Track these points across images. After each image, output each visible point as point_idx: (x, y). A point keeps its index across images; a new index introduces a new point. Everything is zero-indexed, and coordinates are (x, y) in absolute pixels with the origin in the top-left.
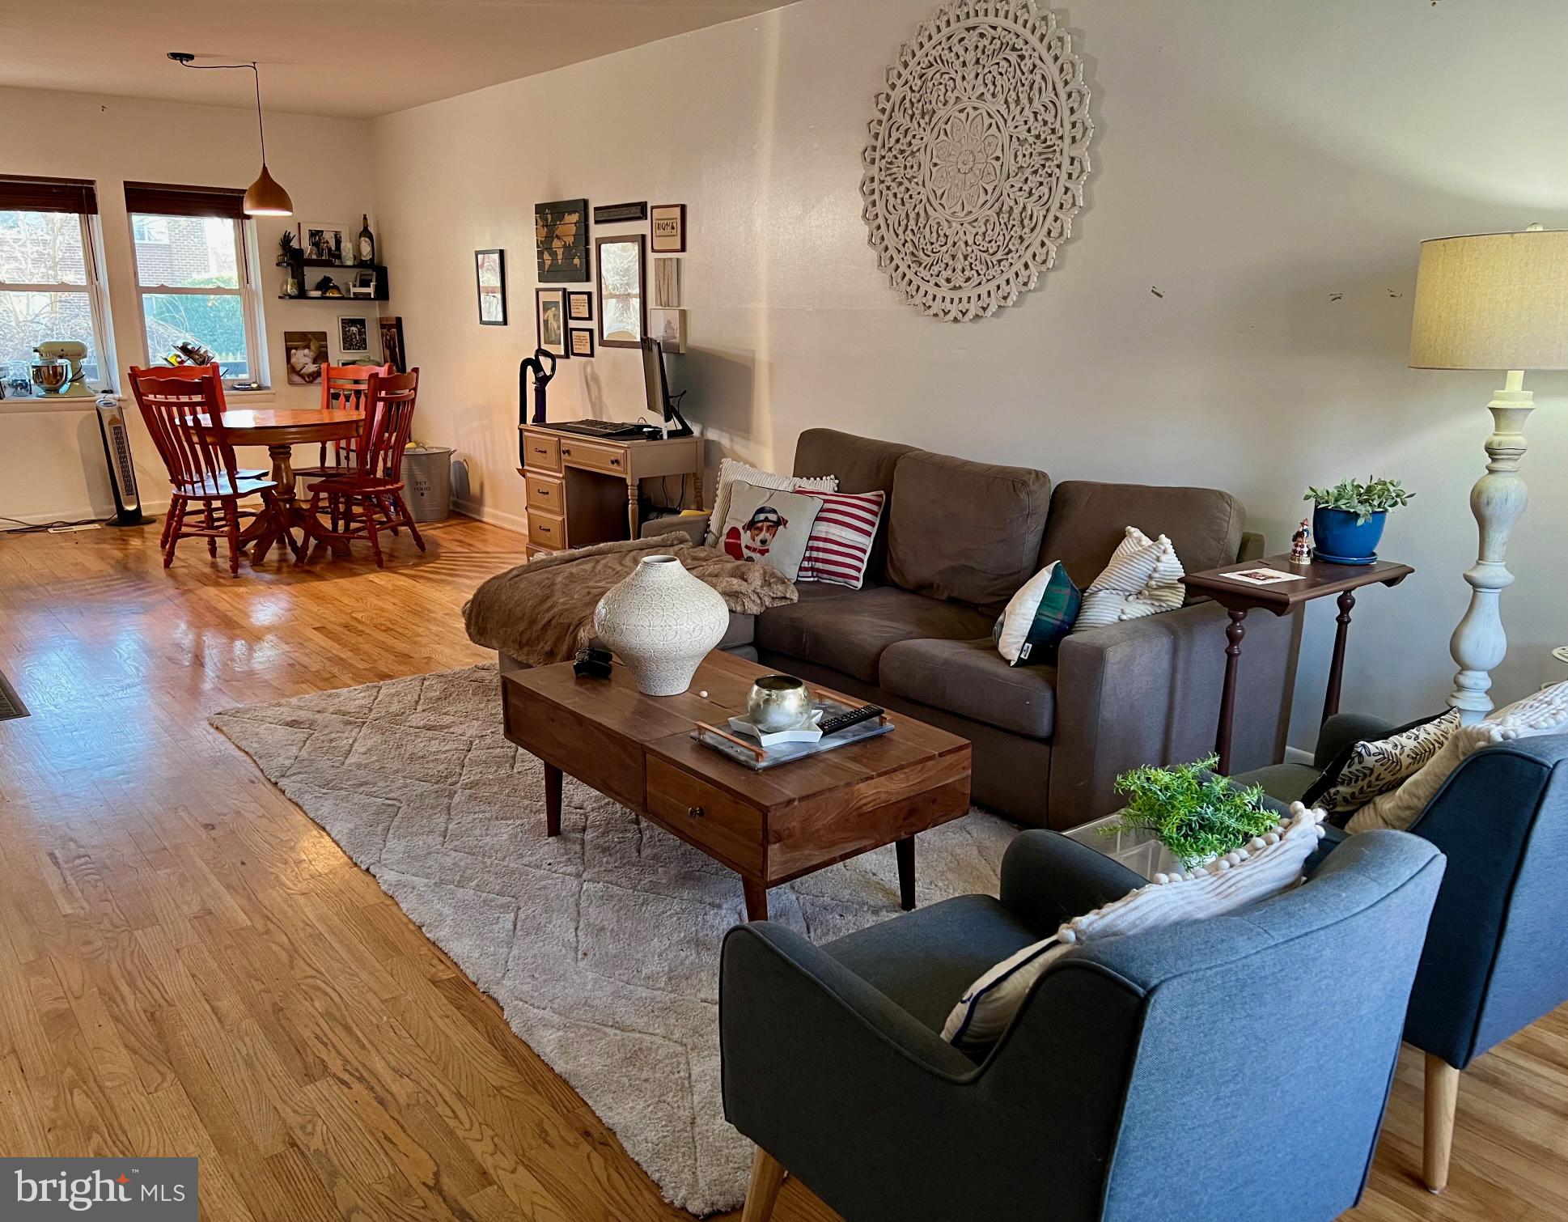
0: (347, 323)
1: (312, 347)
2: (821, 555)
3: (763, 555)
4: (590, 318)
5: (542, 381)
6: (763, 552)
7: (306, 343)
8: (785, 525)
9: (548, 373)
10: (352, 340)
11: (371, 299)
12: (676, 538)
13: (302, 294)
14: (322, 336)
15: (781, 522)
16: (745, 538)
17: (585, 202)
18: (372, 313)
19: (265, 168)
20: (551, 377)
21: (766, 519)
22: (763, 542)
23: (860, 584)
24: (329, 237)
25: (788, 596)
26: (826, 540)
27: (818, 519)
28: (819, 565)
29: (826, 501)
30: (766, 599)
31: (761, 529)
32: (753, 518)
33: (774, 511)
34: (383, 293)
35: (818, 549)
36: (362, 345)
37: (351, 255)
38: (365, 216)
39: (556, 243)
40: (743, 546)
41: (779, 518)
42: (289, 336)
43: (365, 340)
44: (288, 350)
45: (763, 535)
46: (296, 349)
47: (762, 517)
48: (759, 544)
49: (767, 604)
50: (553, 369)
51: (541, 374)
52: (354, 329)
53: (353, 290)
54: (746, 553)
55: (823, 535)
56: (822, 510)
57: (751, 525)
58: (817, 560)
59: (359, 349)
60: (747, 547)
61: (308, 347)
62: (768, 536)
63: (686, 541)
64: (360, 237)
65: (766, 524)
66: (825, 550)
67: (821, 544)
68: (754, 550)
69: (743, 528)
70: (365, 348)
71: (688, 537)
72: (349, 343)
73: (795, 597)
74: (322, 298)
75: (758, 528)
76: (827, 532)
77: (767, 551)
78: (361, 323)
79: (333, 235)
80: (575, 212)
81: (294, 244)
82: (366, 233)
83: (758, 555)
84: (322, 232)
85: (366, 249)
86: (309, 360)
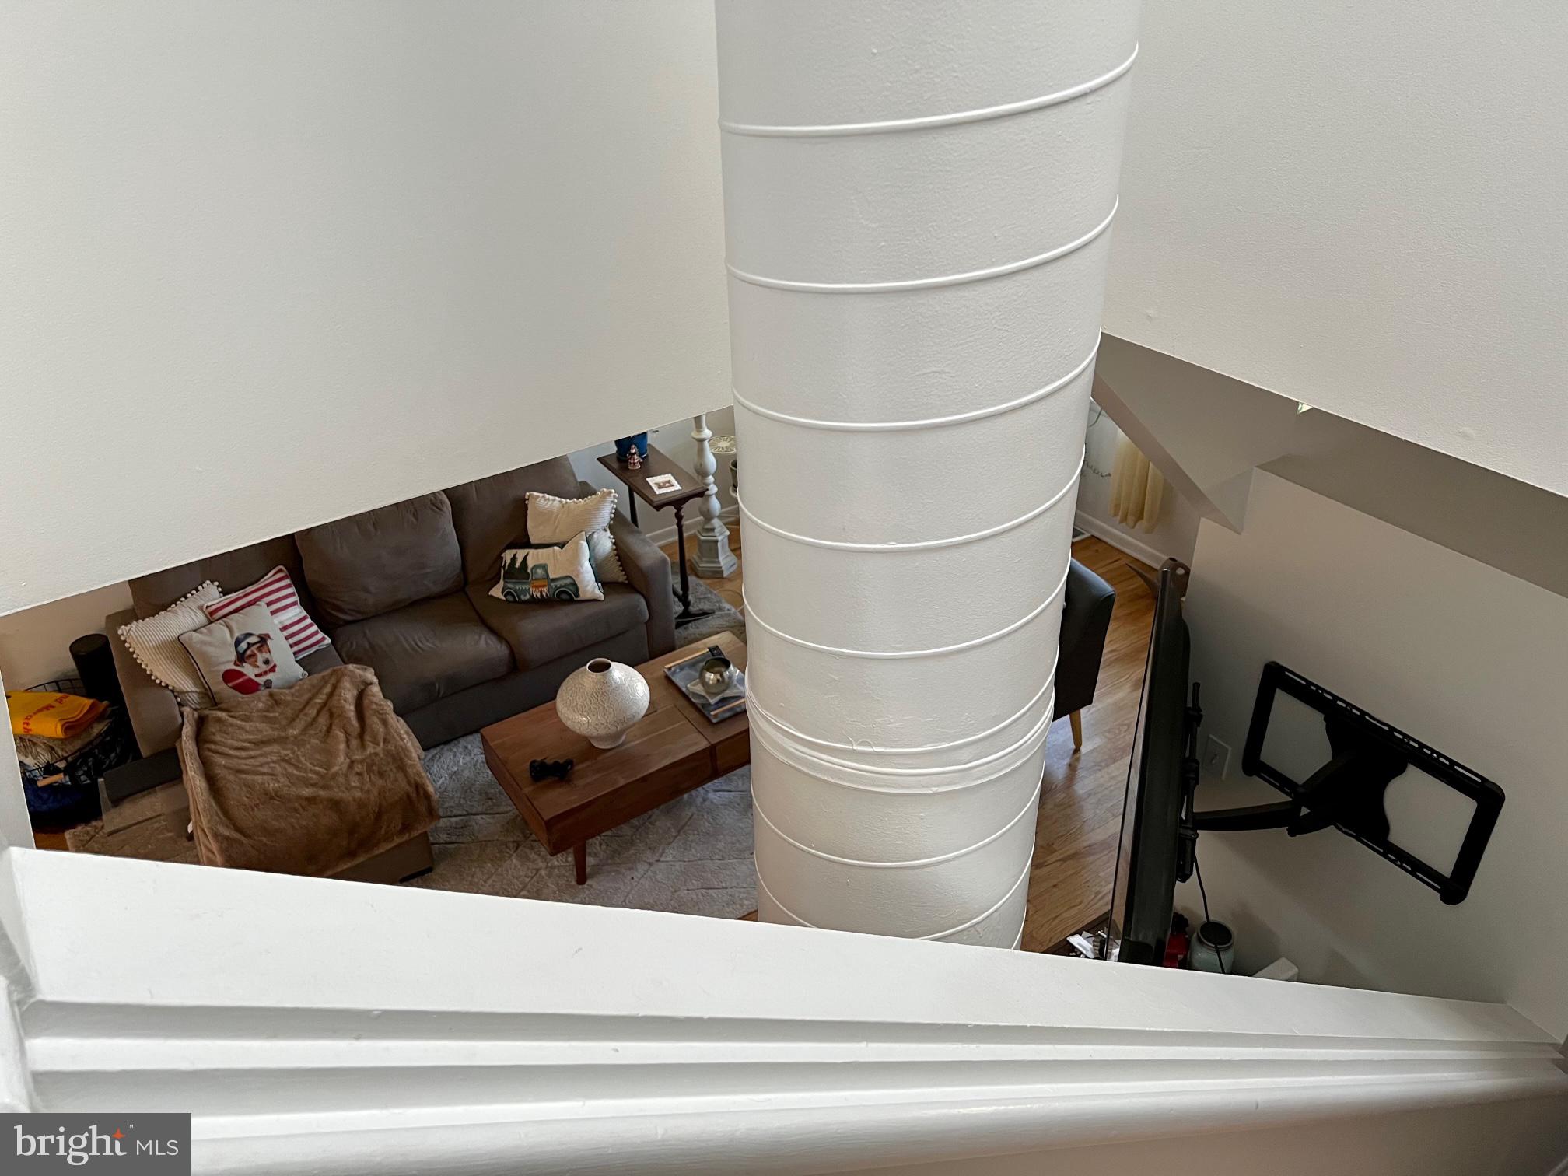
3: (275, 671)
6: (273, 670)
8: (269, 637)
15: (264, 638)
16: (249, 670)
21: (250, 645)
22: (266, 662)
23: (328, 641)
31: (253, 655)
32: (237, 652)
33: (250, 635)
40: (253, 677)
41: (259, 636)
45: (261, 658)
47: (244, 645)
48: (263, 666)
54: (261, 680)
57: (241, 658)
60: (257, 676)
62: (266, 656)
65: (254, 648)
68: (265, 673)
69: (236, 664)
75: (250, 656)
77: (275, 666)
83: (271, 674)
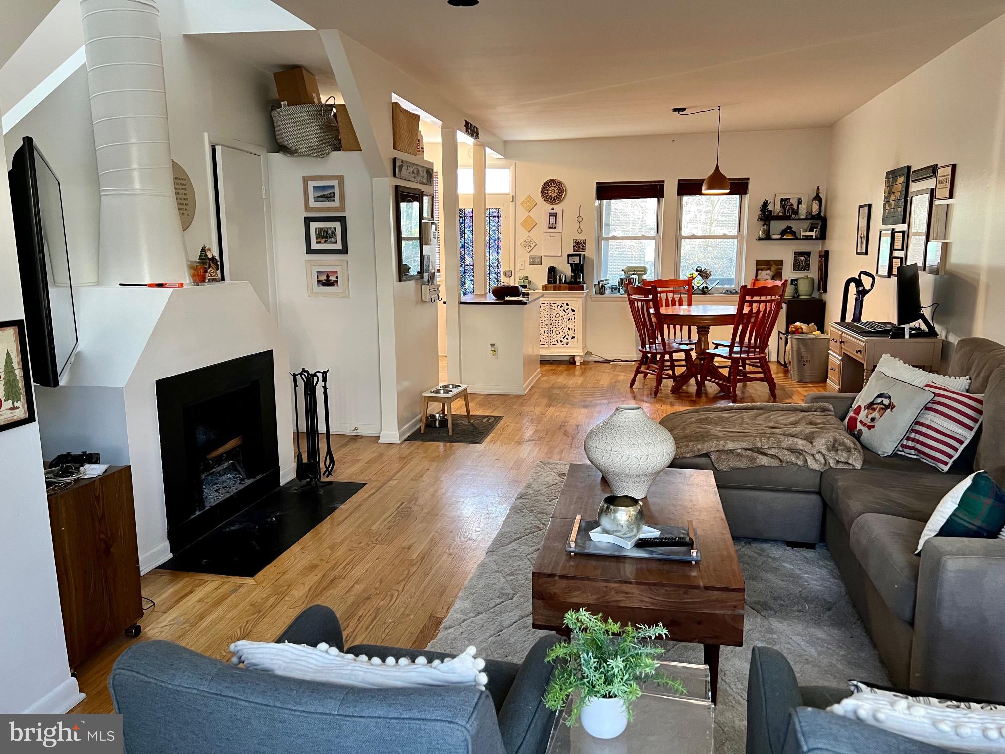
0: (797, 254)
1: (773, 269)
2: (922, 438)
3: (870, 429)
4: (902, 250)
5: (862, 293)
6: (870, 427)
7: (768, 267)
8: (892, 409)
9: (868, 287)
10: (800, 264)
11: (812, 239)
12: (820, 408)
13: (768, 237)
14: (780, 263)
15: (891, 406)
16: (863, 415)
17: (909, 168)
18: (815, 248)
19: (717, 166)
20: (870, 290)
21: (882, 403)
22: (873, 420)
23: (945, 469)
24: (794, 202)
25: (850, 462)
26: (929, 427)
27: (926, 408)
28: (918, 446)
29: (936, 395)
30: (831, 461)
31: (874, 410)
32: (874, 401)
33: (889, 398)
34: (822, 236)
35: (921, 433)
36: (807, 268)
37: (804, 212)
38: (818, 187)
39: (893, 198)
40: (859, 421)
41: (890, 403)
42: (759, 263)
43: (809, 265)
44: (757, 271)
45: (875, 414)
46: (762, 270)
47: (879, 400)
48: (869, 420)
49: (831, 465)
50: (873, 285)
51: (861, 288)
52: (802, 258)
53: (803, 234)
54: (860, 427)
55: (927, 423)
56: (932, 402)
57: (870, 406)
58: (918, 442)
59: (804, 270)
60: (861, 422)
61: (769, 269)
62: (878, 416)
63: (829, 411)
64: (813, 200)
65: (880, 406)
66: (925, 435)
67: (924, 430)
68: (865, 425)
69: (865, 407)
70: (808, 270)
71: (832, 409)
72: (797, 267)
73: (858, 466)
74: (781, 239)
76: (932, 421)
77: (873, 427)
78: (808, 254)
79: (796, 200)
80: (902, 175)
81: (770, 207)
82: (817, 198)
83: (866, 429)
84: (789, 199)
85: (815, 208)
86: (769, 277)
